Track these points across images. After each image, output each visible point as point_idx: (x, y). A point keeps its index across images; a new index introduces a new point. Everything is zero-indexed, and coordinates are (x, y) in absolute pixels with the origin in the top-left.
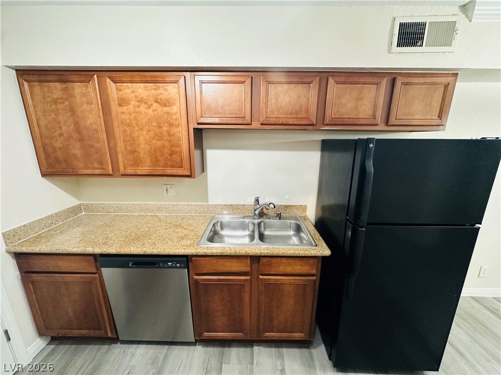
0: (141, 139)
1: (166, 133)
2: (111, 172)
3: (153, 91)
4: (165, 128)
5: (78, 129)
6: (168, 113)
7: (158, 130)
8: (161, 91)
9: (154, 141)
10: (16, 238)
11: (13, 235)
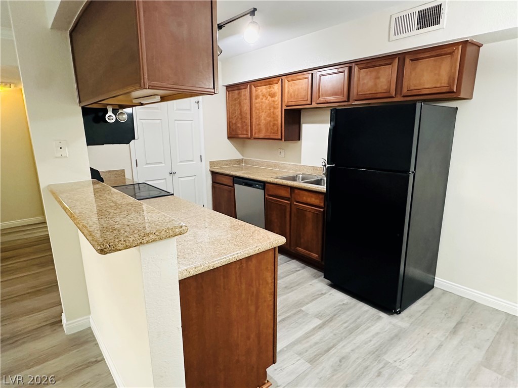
0: (262, 117)
1: (272, 113)
2: (250, 137)
3: (268, 90)
4: (272, 110)
5: (241, 114)
6: (274, 101)
7: (269, 111)
8: (272, 89)
9: (267, 118)
10: (213, 165)
11: (212, 163)
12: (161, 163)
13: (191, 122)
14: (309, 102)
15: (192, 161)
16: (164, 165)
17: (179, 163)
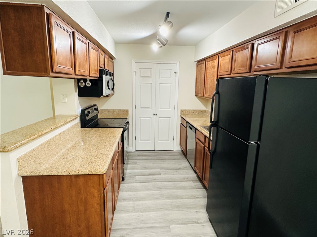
0: (209, 83)
2: (203, 96)
3: (212, 64)
6: (214, 72)
7: (212, 79)
8: (214, 63)
9: (211, 84)
10: (183, 112)
11: (182, 111)
12: (149, 108)
13: (170, 84)
14: (229, 73)
15: (169, 108)
16: (151, 109)
17: (160, 109)
